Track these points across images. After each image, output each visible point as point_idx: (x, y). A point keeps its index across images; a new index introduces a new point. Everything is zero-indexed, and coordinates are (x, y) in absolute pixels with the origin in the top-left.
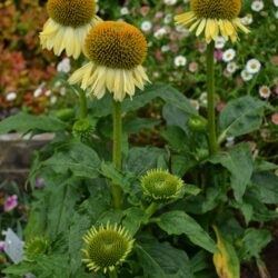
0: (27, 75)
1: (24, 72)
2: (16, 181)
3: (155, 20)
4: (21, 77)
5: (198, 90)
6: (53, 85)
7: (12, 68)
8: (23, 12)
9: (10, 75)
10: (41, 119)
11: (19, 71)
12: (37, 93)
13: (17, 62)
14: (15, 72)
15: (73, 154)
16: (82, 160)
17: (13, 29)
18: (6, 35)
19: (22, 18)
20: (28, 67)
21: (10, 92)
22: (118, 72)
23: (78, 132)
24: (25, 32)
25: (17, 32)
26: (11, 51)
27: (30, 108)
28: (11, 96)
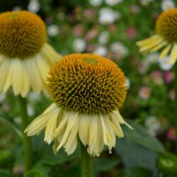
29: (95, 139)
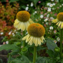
0: (7, 28)
1: (6, 27)
2: (2, 59)
3: (44, 15)
4: (5, 28)
5: (56, 36)
6: (14, 31)
7: (3, 25)
8: (6, 9)
9: (2, 27)
10: (12, 46)
11: (5, 26)
12: (10, 34)
13: (4, 23)
14: (3, 27)
15: (21, 59)
16: (24, 60)
17: (3, 14)
18: (1, 16)
19: (6, 11)
20: (7, 25)
21: (2, 32)
22: (37, 38)
23: (23, 51)
24: (7, 15)
25: (5, 15)
26: (2, 20)
27: (7, 37)
28: (2, 33)
29: (36, 43)
